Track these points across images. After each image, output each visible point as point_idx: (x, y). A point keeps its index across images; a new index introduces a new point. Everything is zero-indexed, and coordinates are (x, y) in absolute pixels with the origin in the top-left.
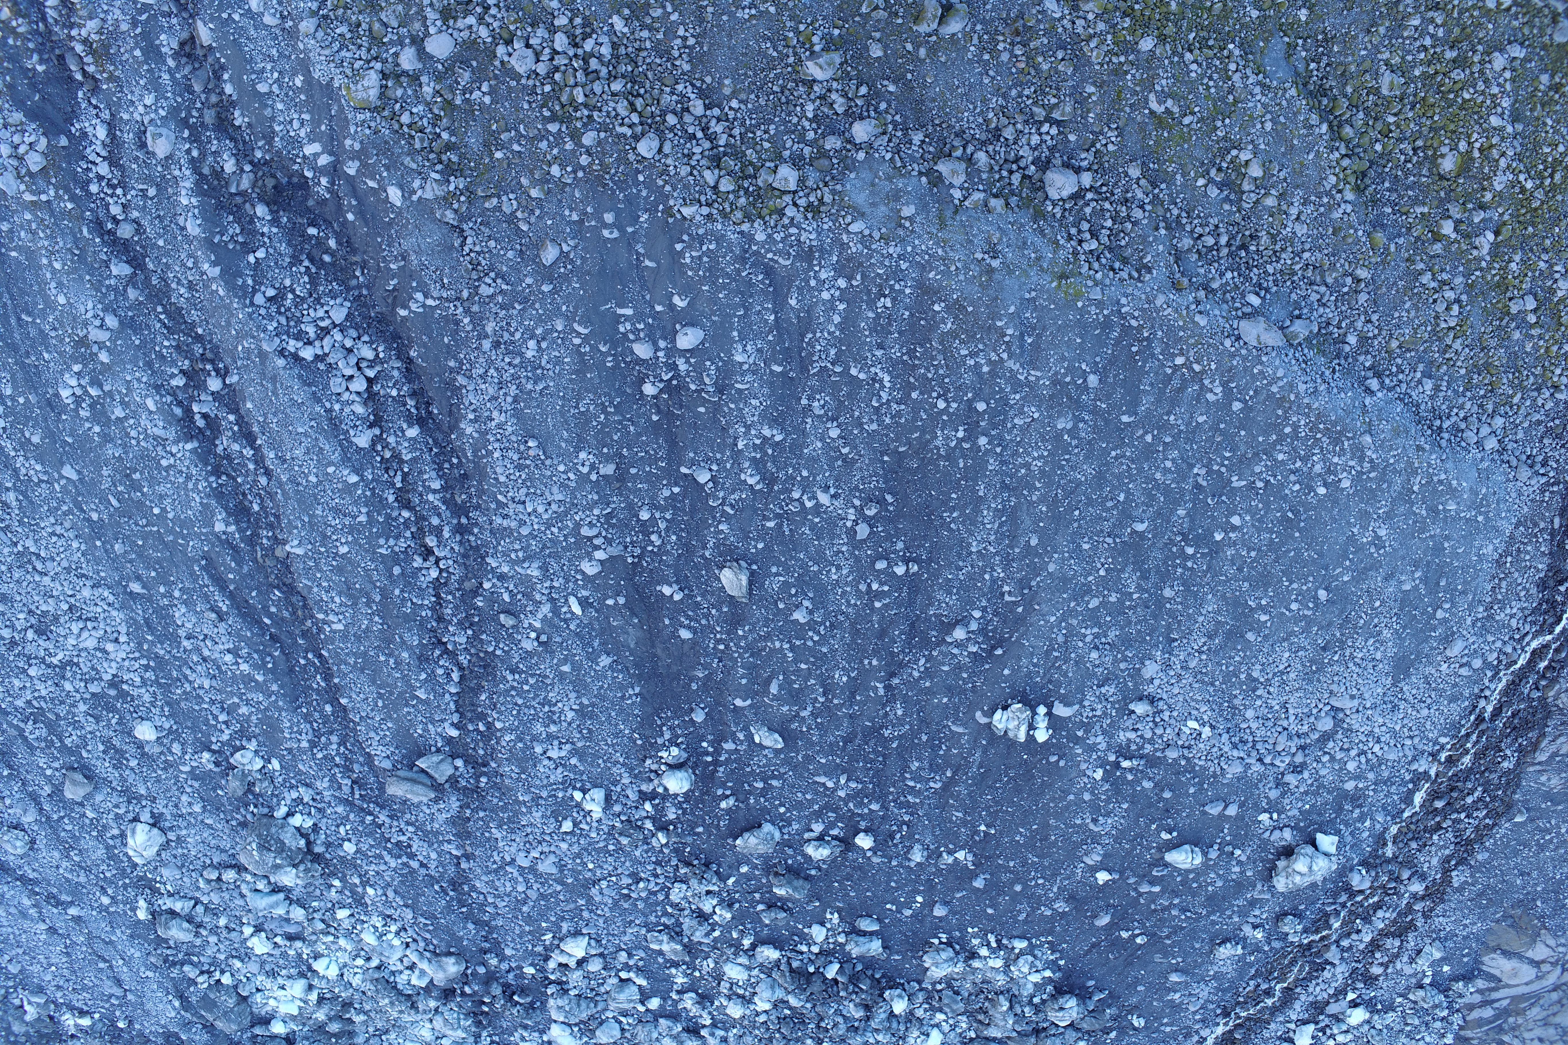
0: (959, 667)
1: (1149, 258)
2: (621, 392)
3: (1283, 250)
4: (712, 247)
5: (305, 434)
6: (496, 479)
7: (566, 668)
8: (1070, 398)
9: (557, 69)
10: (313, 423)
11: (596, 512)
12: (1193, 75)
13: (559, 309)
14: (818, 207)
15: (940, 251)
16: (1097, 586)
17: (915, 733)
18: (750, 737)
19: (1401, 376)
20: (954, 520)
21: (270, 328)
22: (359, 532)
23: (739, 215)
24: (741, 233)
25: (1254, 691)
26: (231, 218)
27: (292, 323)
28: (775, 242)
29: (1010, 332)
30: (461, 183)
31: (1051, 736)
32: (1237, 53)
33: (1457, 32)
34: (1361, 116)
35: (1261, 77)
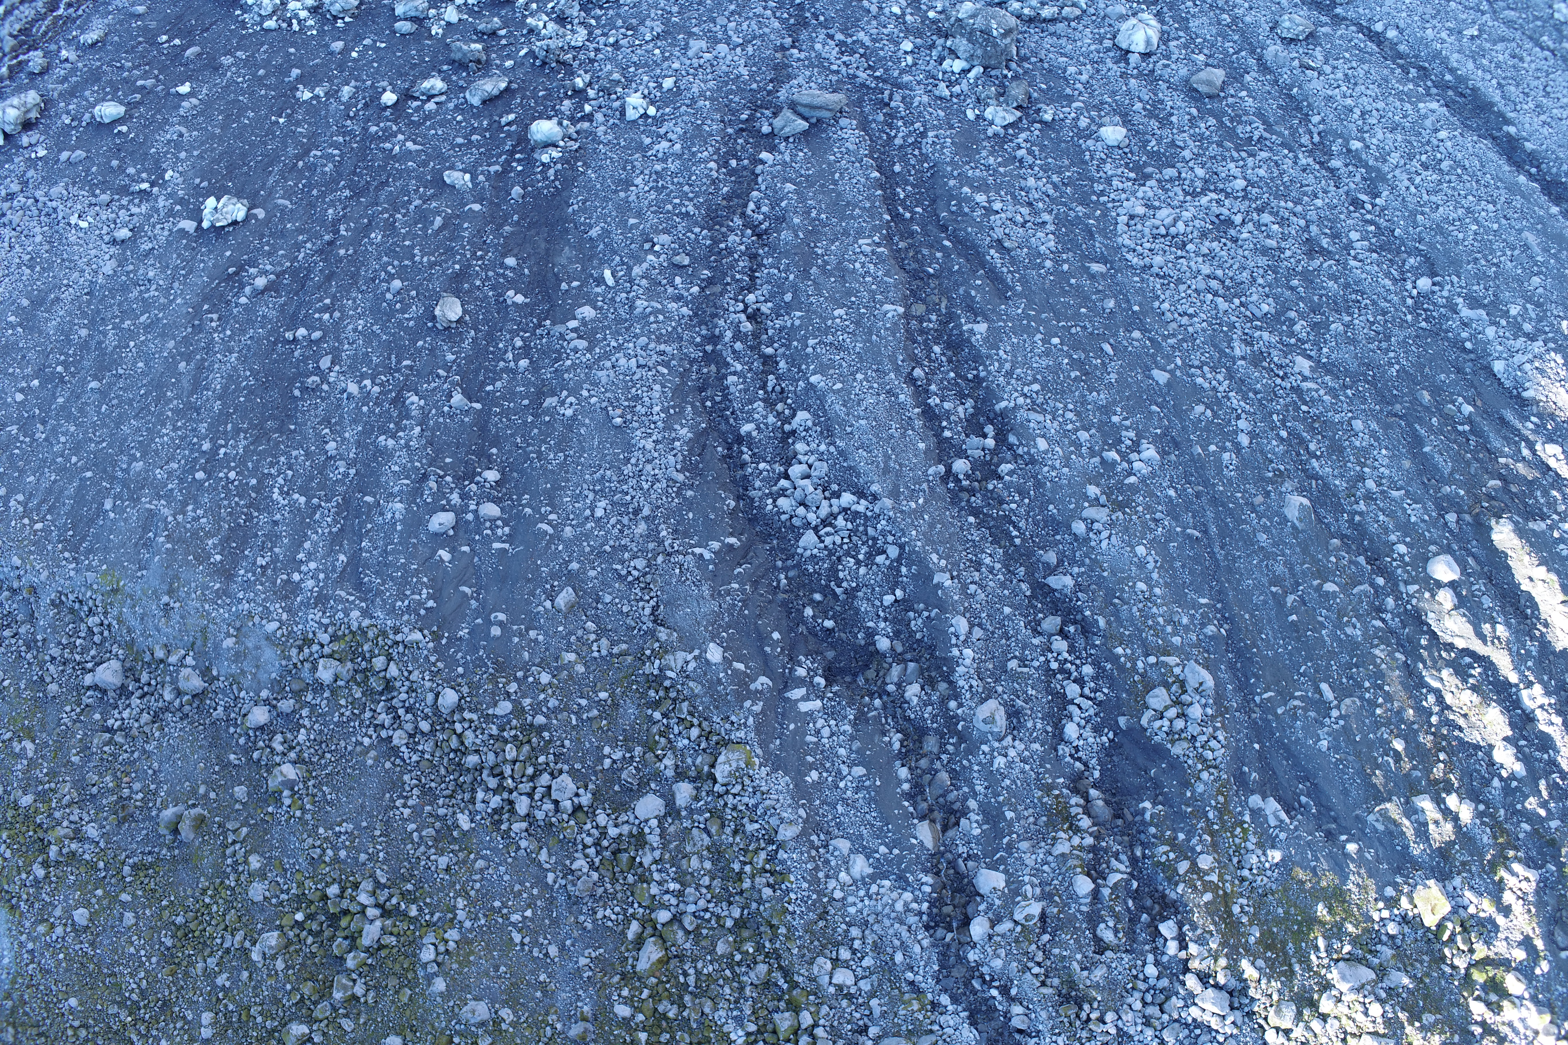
0: (269, 254)
1: (52, 614)
2: (522, 472)
4: (399, 603)
5: (859, 418)
6: (663, 386)
7: (632, 221)
9: (532, 778)
10: (849, 429)
11: (569, 363)
13: (566, 547)
15: (208, 607)
16: (138, 333)
17: (323, 195)
18: (473, 178)
20: (246, 379)
21: (883, 522)
22: (819, 329)
23: (371, 634)
24: (371, 618)
26: (919, 636)
27: (861, 529)
28: (344, 610)
29: (163, 539)
30: (647, 668)
31: (202, 203)
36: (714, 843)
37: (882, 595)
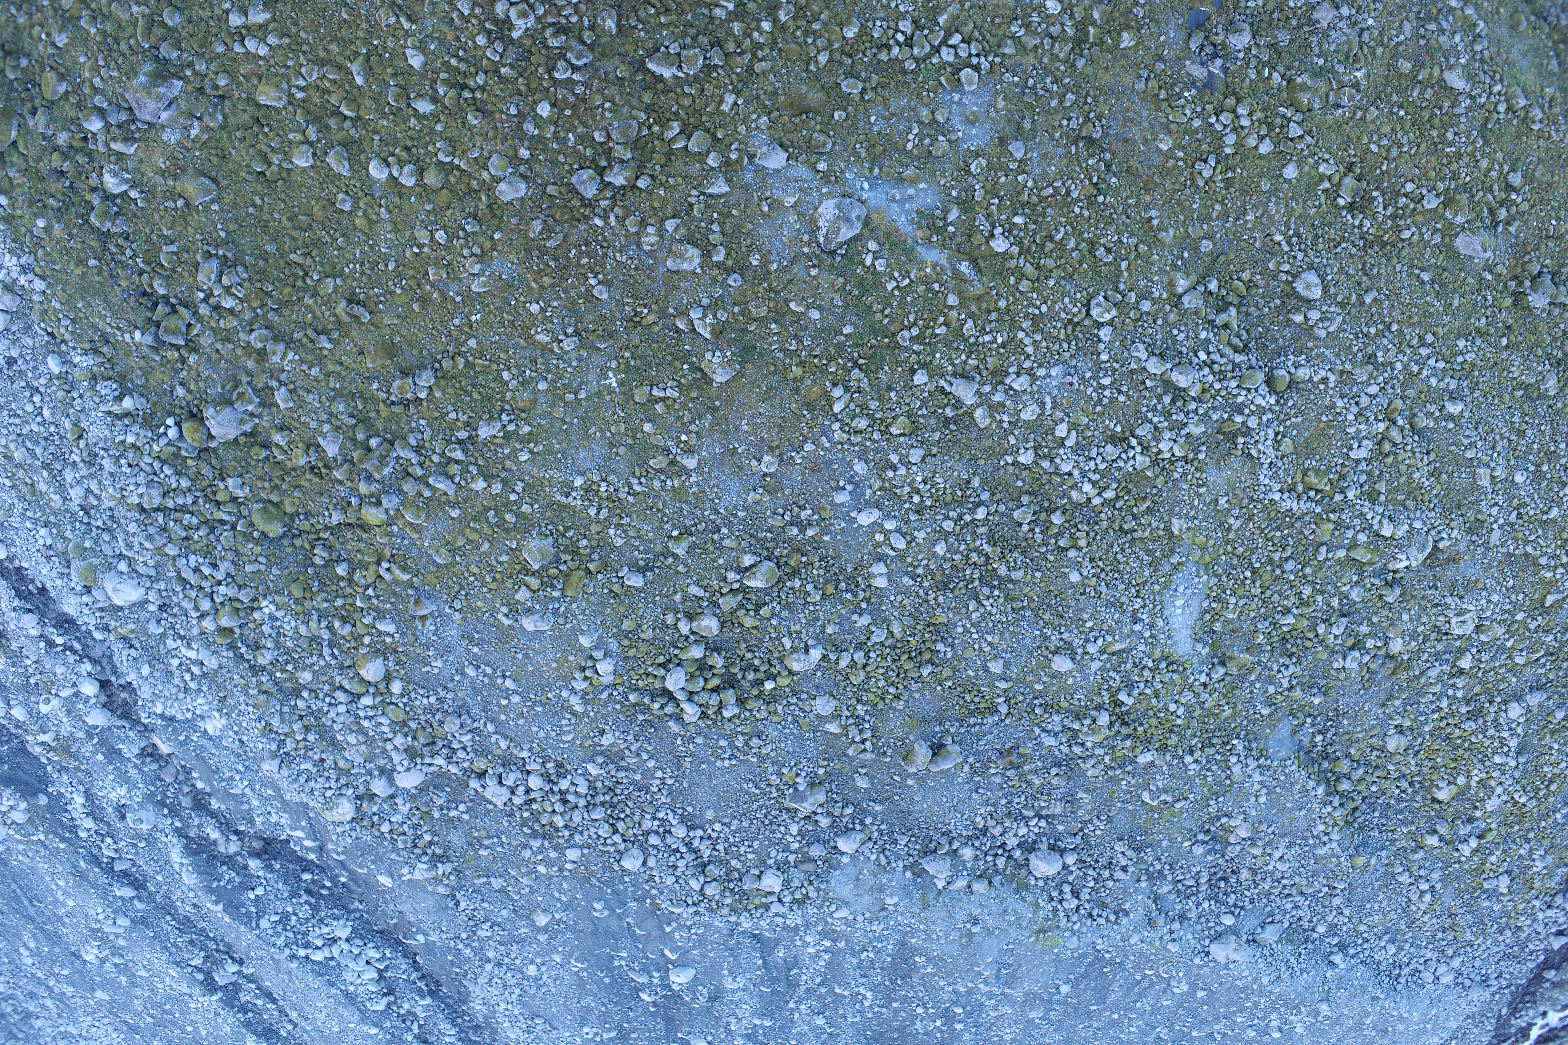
1: (1128, 905)
3: (1263, 880)
8: (1042, 1000)
9: (531, 801)
10: (332, 1000)
12: (1191, 772)
13: (556, 948)
14: (803, 900)
15: (922, 926)
19: (1365, 946)
21: (279, 942)
23: (725, 910)
24: (728, 921)
27: (299, 937)
28: (761, 926)
29: (987, 973)
32: (1240, 747)
33: (1477, 689)
34: (1361, 771)
35: (1262, 761)
36: (340, 751)
37: (266, 894)
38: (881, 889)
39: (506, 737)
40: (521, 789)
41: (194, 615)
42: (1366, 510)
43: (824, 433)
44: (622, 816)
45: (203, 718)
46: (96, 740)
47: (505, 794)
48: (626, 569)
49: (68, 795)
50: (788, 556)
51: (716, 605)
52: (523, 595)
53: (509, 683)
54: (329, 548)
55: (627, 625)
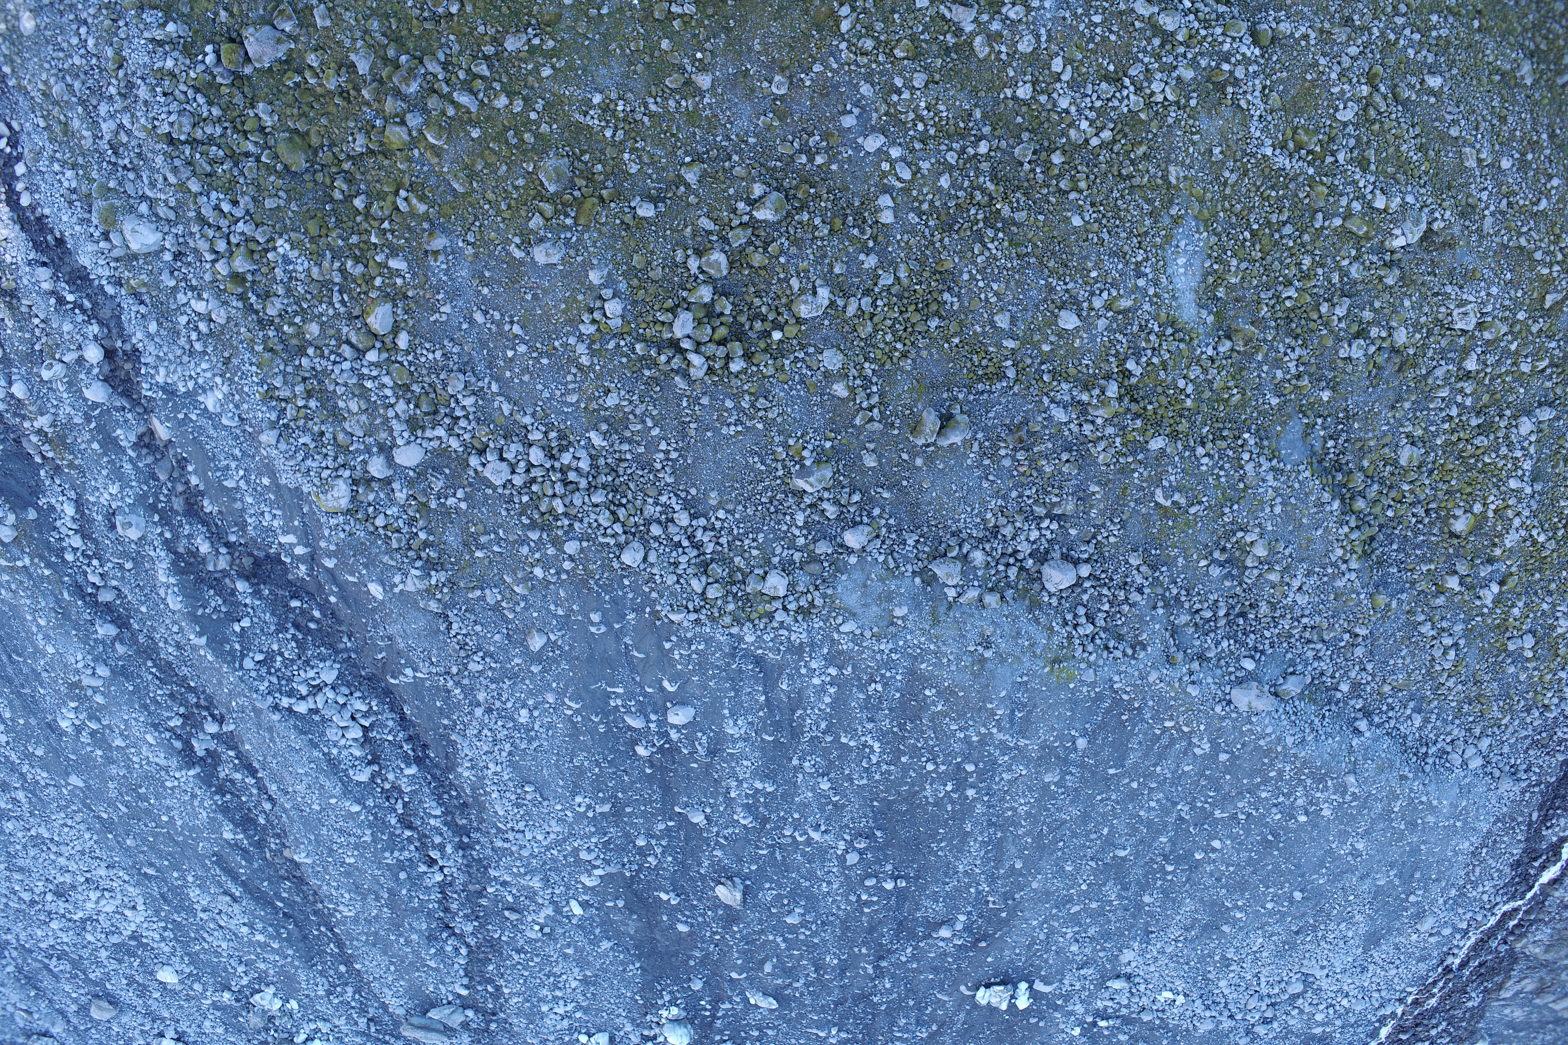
0: (945, 954)
1: (1145, 636)
2: (613, 750)
3: (1283, 616)
4: (701, 648)
5: (306, 774)
6: (495, 812)
7: (570, 951)
8: (1058, 757)
9: (534, 480)
10: (313, 766)
11: (594, 840)
12: (1204, 468)
13: (550, 685)
14: (809, 609)
15: (932, 647)
16: (1079, 896)
17: (902, 1000)
18: (746, 1000)
19: (1391, 714)
20: (941, 849)
21: (262, 688)
22: (365, 848)
23: (728, 619)
24: (730, 634)
25: (1227, 966)
26: (212, 592)
27: (284, 682)
28: (765, 642)
29: (1000, 712)
30: (443, 576)
31: (1032, 1005)
32: (1252, 442)
33: (1486, 398)
34: (1376, 487)
35: (1275, 462)
36: (340, 422)
37: (252, 626)
38: (889, 597)
39: (509, 399)
40: (522, 464)
41: (209, 257)
42: (1357, 177)
43: (832, 54)
44: (624, 501)
45: (205, 391)
46: (93, 425)
47: (506, 475)
48: (638, 199)
49: (58, 506)
50: (797, 188)
51: (725, 240)
52: (536, 222)
53: (516, 329)
54: (349, 181)
55: (637, 260)
